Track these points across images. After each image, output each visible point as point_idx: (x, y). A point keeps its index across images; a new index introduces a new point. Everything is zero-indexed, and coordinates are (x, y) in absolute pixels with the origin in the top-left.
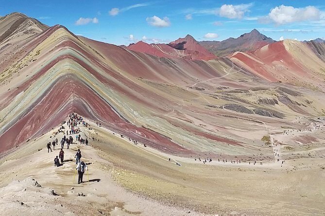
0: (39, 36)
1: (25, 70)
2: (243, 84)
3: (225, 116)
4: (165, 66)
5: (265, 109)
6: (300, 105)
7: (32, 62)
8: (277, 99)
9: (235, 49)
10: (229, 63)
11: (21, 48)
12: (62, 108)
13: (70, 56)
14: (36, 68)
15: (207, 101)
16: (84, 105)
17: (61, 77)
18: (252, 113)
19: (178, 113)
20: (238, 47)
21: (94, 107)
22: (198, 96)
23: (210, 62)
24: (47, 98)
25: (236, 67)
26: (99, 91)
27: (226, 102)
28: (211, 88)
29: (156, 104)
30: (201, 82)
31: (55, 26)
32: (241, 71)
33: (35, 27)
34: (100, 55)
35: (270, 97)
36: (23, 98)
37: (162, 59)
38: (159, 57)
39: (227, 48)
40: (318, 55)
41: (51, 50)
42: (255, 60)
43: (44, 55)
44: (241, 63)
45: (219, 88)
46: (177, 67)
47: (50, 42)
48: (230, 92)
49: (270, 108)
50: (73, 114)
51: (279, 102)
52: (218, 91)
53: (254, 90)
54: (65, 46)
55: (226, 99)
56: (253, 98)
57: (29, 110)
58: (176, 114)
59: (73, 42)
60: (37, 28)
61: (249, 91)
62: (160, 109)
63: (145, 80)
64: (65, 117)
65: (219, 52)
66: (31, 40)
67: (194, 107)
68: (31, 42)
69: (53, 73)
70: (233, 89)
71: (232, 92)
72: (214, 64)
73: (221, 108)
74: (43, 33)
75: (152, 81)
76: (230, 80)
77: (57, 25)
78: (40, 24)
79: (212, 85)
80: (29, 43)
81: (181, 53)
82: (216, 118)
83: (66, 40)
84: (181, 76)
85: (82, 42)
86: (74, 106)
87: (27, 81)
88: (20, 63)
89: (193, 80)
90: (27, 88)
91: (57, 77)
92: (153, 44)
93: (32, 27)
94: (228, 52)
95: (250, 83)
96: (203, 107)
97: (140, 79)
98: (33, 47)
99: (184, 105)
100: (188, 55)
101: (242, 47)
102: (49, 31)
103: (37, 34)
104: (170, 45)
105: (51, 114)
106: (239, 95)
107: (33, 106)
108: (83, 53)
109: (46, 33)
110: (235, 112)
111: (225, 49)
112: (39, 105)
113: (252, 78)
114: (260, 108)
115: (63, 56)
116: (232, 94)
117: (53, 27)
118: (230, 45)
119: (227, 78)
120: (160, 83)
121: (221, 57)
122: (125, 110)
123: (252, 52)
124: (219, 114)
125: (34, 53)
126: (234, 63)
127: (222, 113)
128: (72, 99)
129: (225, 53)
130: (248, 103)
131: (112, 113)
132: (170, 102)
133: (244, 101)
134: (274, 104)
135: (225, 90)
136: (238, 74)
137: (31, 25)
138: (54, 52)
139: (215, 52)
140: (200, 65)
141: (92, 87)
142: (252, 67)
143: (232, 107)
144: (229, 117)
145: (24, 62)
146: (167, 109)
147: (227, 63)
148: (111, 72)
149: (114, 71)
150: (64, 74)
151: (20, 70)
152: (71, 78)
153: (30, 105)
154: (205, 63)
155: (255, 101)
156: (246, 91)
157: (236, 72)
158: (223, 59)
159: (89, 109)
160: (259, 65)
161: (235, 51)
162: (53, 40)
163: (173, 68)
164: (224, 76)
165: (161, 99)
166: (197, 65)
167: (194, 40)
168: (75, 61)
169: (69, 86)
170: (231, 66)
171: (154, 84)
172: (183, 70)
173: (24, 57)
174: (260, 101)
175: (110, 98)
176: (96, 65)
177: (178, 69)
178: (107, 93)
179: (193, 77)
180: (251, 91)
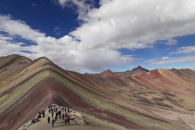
2: (141, 90)
4: (101, 81)
6: (177, 102)
7: (21, 76)
8: (163, 98)
11: (15, 70)
13: (49, 69)
18: (155, 104)
21: (69, 98)
25: (136, 82)
26: (71, 88)
28: (126, 91)
30: (120, 89)
32: (139, 84)
35: (159, 97)
40: (178, 76)
44: (137, 80)
45: (130, 92)
48: (136, 94)
51: (165, 100)
53: (149, 93)
54: (46, 65)
56: (149, 97)
69: (35, 79)
70: (137, 92)
71: (137, 94)
73: (137, 101)
79: (126, 90)
89: (116, 88)
95: (145, 89)
113: (145, 87)
115: (44, 69)
119: (132, 87)
134: (162, 101)
135: (133, 93)
141: (66, 86)
143: (143, 101)
145: (15, 77)
147: (131, 80)
150: (45, 78)
151: (10, 82)
152: (50, 81)
155: (151, 99)
156: (145, 94)
157: (136, 84)
158: (129, 78)
159: (65, 100)
160: (146, 81)
163: (105, 82)
164: (131, 86)
169: (49, 86)
170: (133, 81)
172: (110, 83)
173: (15, 75)
174: (154, 99)
175: (80, 93)
177: (108, 82)
179: (116, 86)
180: (147, 94)
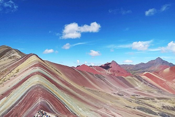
0: (19, 61)
1: (8, 82)
2: (150, 94)
3: (137, 114)
4: (98, 80)
5: (167, 113)
7: (13, 77)
9: (145, 70)
10: (140, 79)
11: (6, 68)
12: (33, 107)
13: (39, 73)
14: (15, 81)
15: (125, 103)
16: (48, 105)
17: (33, 87)
18: (158, 115)
19: (106, 109)
20: (147, 69)
21: (54, 105)
22: (120, 100)
23: (128, 78)
24: (23, 101)
25: (146, 82)
26: (57, 95)
27: (138, 105)
28: (128, 95)
29: (93, 103)
30: (121, 90)
31: (30, 54)
32: (148, 85)
33: (16, 54)
34: (59, 72)
35: (171, 105)
36: (6, 101)
37: (96, 75)
38: (94, 74)
39: (139, 69)
41: (26, 69)
42: (159, 78)
43: (22, 73)
44: (149, 80)
45: (133, 95)
46: (105, 80)
47: (26, 64)
49: (171, 113)
50: (40, 111)
52: (133, 97)
53: (159, 99)
54: (36, 67)
55: (138, 103)
56: (158, 104)
57: (9, 110)
58: (105, 110)
59: (41, 64)
60: (18, 55)
61: (155, 99)
62: (95, 107)
63: (86, 88)
64: (35, 113)
65: (134, 72)
66: (13, 63)
67: (117, 107)
68: (13, 64)
69: (27, 84)
70: (143, 97)
71: (142, 99)
72: (130, 79)
73: (134, 108)
74: (21, 58)
75: (90, 89)
76: (141, 91)
77: (31, 54)
78: (20, 53)
79: (129, 93)
80: (12, 65)
81: (108, 72)
82: (131, 115)
83: (37, 63)
84: (109, 86)
85: (47, 65)
86: (41, 105)
87: (9, 90)
88: (5, 78)
89: (116, 89)
90: (9, 95)
91: (30, 87)
92: (91, 66)
93: (15, 54)
94: (139, 72)
95: (155, 94)
96: (123, 107)
97: (83, 87)
98: (14, 68)
99: (110, 105)
100: (113, 73)
101: (150, 69)
102: (25, 57)
103: (17, 59)
104: (101, 66)
105: (25, 111)
106: (147, 101)
107: (12, 107)
108: (48, 71)
109: (24, 59)
110: (144, 113)
111: (137, 70)
112: (17, 106)
113: (157, 90)
114: (163, 112)
115: (34, 73)
116: (142, 100)
117: (28, 55)
118: (141, 68)
119: (139, 89)
120: (95, 90)
121: (135, 75)
122: (74, 107)
123: (157, 73)
124: (133, 113)
125: (15, 71)
126: (144, 80)
127: (135, 112)
128: (40, 101)
129: (137, 73)
130: (154, 108)
131: (66, 109)
132: (101, 102)
133: (151, 106)
135: (136, 97)
136: (146, 87)
137: (14, 53)
138: (29, 70)
139: (131, 72)
140: (120, 80)
141: (53, 92)
142: (157, 83)
143: (142, 109)
144: (140, 115)
145: (7, 77)
146: (99, 107)
147: (139, 79)
148: (65, 83)
149: (67, 82)
150: (35, 84)
151: (4, 83)
152: (39, 87)
153: (11, 106)
154: (124, 79)
155: (160, 107)
156: (152, 99)
157: (145, 85)
158: (136, 77)
159: (51, 107)
160: (162, 82)
161: (144, 72)
162: (28, 63)
163: (103, 81)
164: (137, 88)
165: (96, 100)
166: (119, 80)
167: (117, 64)
168: (43, 76)
169: (38, 93)
170: (142, 81)
171: (92, 90)
172: (109, 82)
173: (8, 74)
174: (164, 107)
175: (65, 99)
176: (56, 78)
177: (107, 81)
178: (62, 96)
179: (116, 87)
180: (156, 100)
